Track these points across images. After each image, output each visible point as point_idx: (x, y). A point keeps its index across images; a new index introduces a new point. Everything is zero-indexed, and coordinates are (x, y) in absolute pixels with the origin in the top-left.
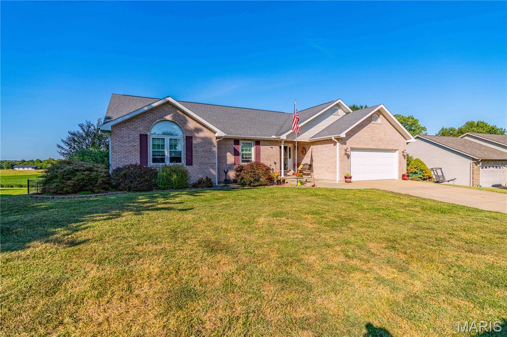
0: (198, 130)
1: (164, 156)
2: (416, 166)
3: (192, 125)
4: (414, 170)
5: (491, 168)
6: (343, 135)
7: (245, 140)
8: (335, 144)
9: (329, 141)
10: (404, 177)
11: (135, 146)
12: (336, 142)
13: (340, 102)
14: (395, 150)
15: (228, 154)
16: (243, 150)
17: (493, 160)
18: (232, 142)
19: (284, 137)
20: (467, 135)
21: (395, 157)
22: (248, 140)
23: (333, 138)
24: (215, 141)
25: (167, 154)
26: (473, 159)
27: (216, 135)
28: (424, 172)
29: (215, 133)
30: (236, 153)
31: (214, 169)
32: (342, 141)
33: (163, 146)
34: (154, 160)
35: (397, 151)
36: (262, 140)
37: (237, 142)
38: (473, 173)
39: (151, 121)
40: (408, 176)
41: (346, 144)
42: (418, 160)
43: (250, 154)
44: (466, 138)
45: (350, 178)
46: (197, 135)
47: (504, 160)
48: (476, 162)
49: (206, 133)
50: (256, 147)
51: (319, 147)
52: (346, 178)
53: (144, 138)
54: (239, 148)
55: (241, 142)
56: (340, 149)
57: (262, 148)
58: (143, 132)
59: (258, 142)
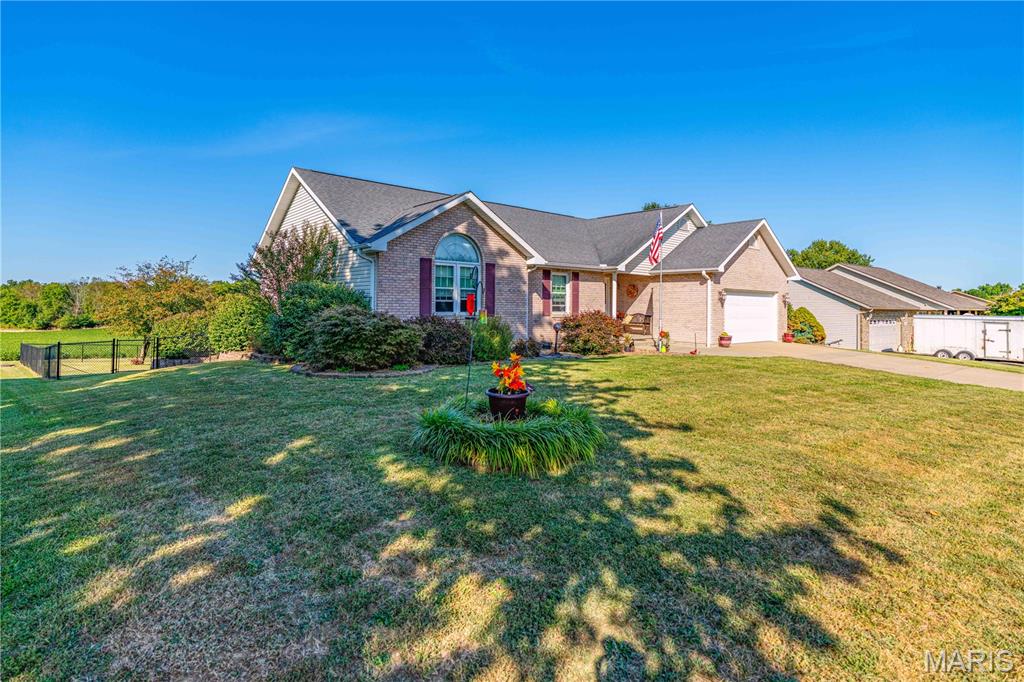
0: (503, 253)
1: (451, 298)
2: (802, 320)
3: (494, 243)
4: (800, 326)
5: (881, 323)
6: (721, 269)
7: (558, 270)
8: (703, 281)
9: (696, 277)
10: (786, 338)
11: (413, 279)
12: (706, 280)
13: (692, 210)
14: (773, 294)
15: (535, 295)
16: (554, 288)
17: (884, 310)
18: (542, 274)
19: (622, 268)
20: (838, 268)
21: (774, 303)
22: (563, 271)
23: (704, 273)
24: (525, 273)
25: (457, 296)
26: (862, 309)
27: (531, 262)
28: (815, 329)
29: (528, 257)
30: (546, 295)
31: (523, 323)
32: (715, 277)
33: (451, 280)
34: (439, 307)
35: (776, 296)
36: (583, 271)
37: (547, 273)
38: (861, 332)
39: (437, 234)
40: (793, 336)
41: (720, 283)
42: (802, 310)
43: (563, 297)
44: (835, 271)
45: (730, 339)
46: (500, 262)
47: (896, 311)
48: (865, 312)
49: (514, 259)
50: (573, 285)
51: (669, 285)
52: (721, 339)
53: (426, 264)
54: (550, 284)
55: (553, 273)
56: (713, 291)
57: (582, 285)
58: (425, 254)
59: (576, 276)
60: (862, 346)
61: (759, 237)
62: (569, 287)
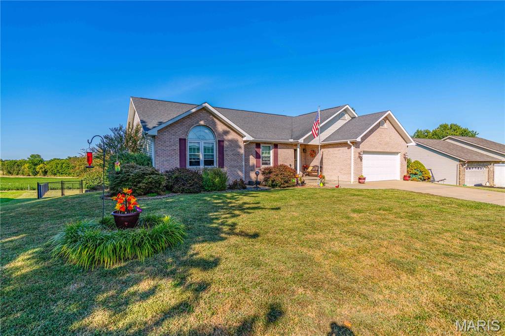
0: (226, 133)
1: (199, 159)
2: (416, 168)
3: (221, 128)
4: (414, 171)
5: (474, 169)
6: (359, 139)
7: (265, 143)
8: (349, 147)
9: (345, 145)
10: (405, 178)
11: (175, 150)
12: (351, 146)
13: (347, 108)
14: (397, 153)
15: (251, 157)
16: (262, 153)
17: (476, 162)
18: (254, 146)
19: (301, 141)
20: (449, 138)
21: (398, 158)
22: (268, 143)
23: (349, 142)
24: (242, 144)
25: (201, 157)
26: (460, 161)
27: (245, 139)
28: (424, 173)
29: (243, 136)
30: (258, 156)
31: (242, 171)
32: (356, 144)
33: (198, 149)
34: (191, 164)
35: (399, 154)
36: (280, 144)
37: (258, 145)
38: (460, 174)
39: (189, 125)
40: (409, 177)
41: (359, 148)
42: (417, 162)
43: (269, 157)
44: (448, 140)
45: (364, 179)
46: (225, 137)
47: (485, 162)
48: (463, 163)
50: (274, 151)
51: (331, 150)
52: (360, 179)
53: (183, 142)
54: (260, 151)
55: (262, 145)
56: (354, 152)
57: (280, 151)
58: (183, 137)
59: (276, 146)
60: (460, 183)
61: (387, 121)
62: (272, 152)
